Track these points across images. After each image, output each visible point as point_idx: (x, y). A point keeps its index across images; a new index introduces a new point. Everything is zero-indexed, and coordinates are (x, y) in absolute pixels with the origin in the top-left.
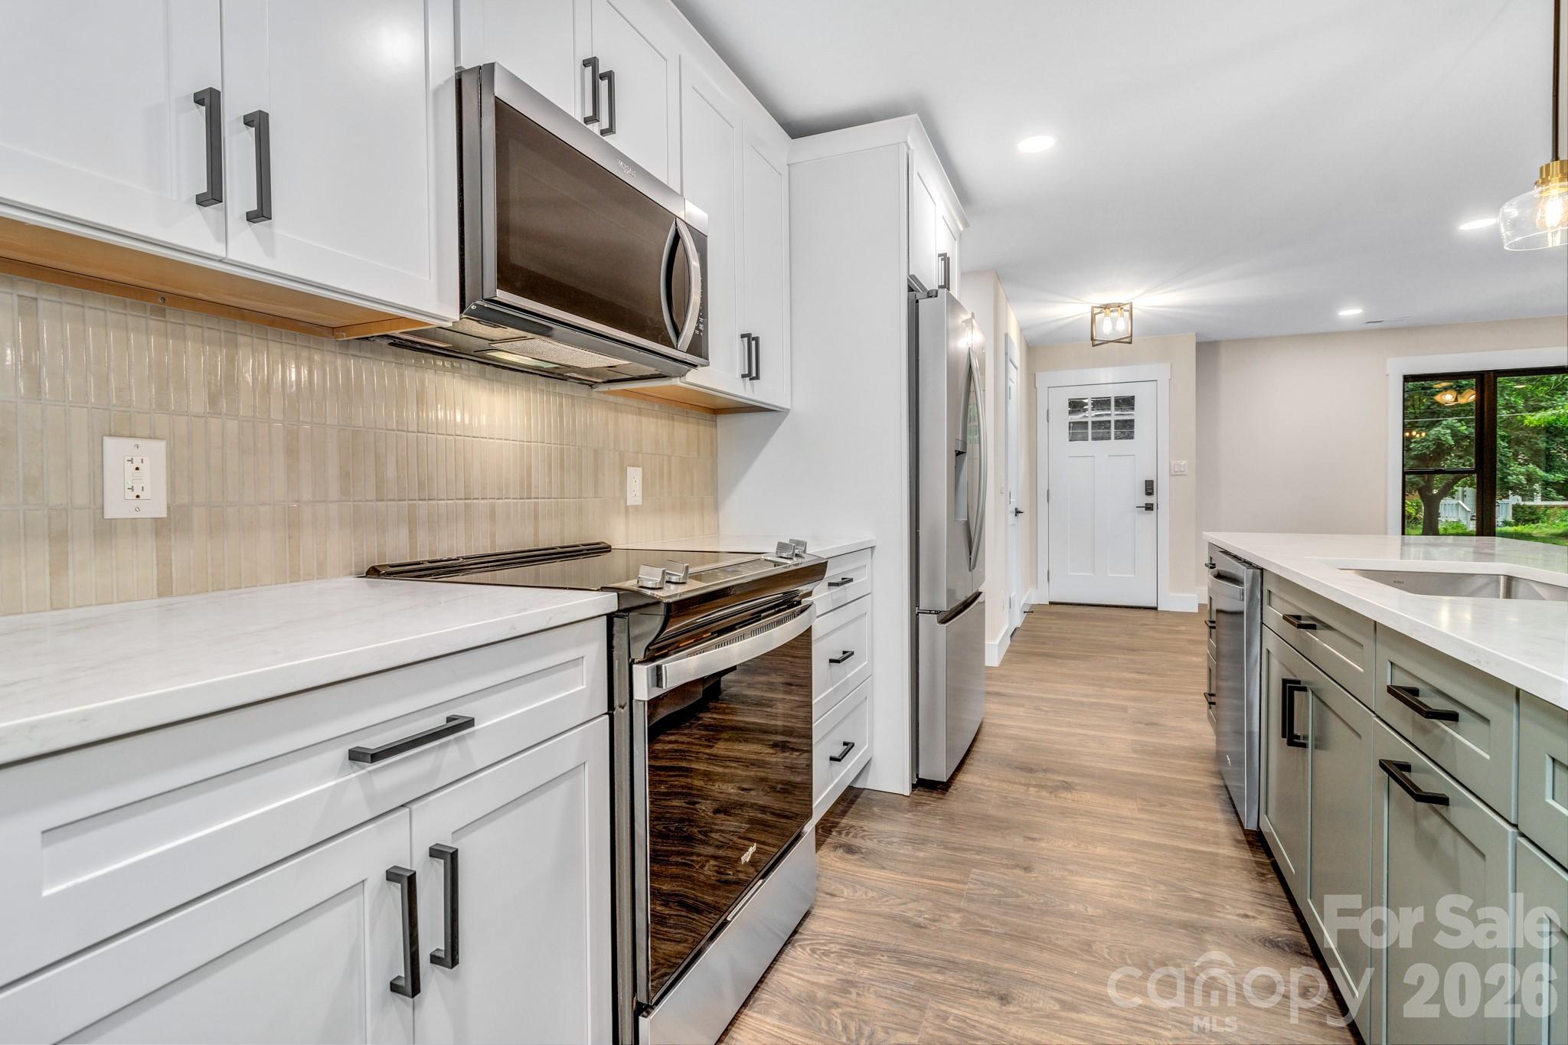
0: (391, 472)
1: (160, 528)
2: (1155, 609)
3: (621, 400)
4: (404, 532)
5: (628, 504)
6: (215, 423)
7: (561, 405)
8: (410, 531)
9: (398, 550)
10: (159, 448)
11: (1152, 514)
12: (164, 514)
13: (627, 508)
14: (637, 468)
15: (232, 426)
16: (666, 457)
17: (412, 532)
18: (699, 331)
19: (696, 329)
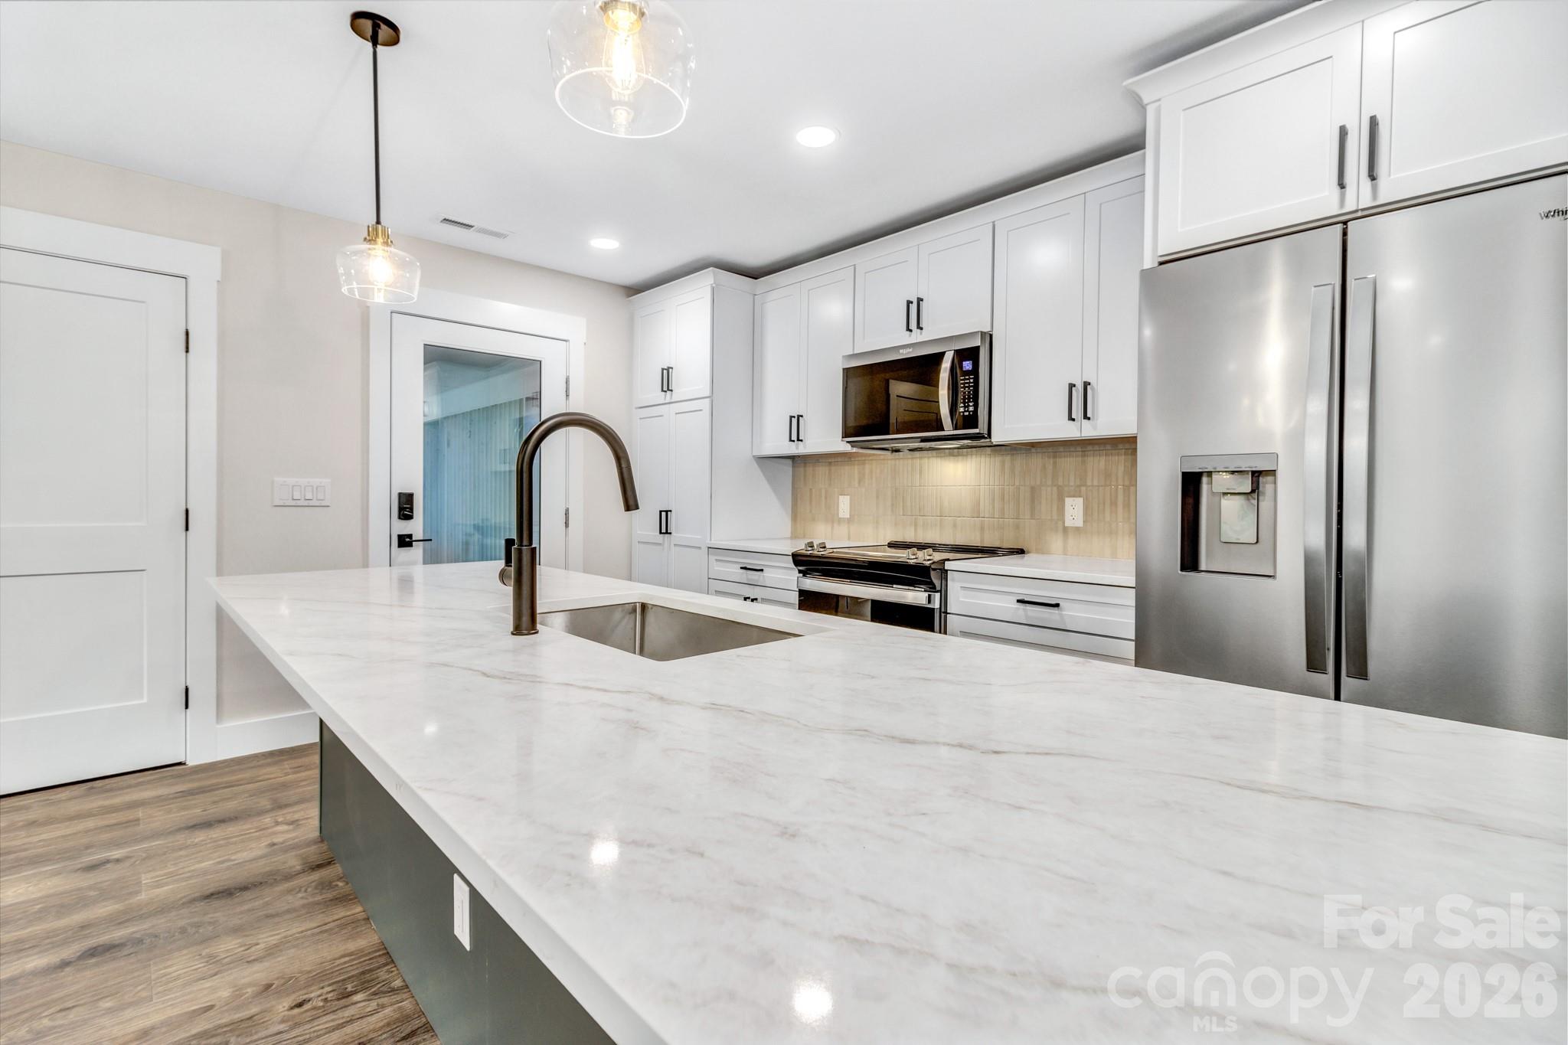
0: (908, 504)
1: (848, 521)
4: (912, 529)
5: (1067, 525)
6: (860, 489)
8: (914, 529)
10: (849, 497)
12: (849, 517)
13: (1065, 529)
14: (1077, 498)
15: (863, 489)
17: (916, 529)
18: (969, 412)
19: (963, 412)
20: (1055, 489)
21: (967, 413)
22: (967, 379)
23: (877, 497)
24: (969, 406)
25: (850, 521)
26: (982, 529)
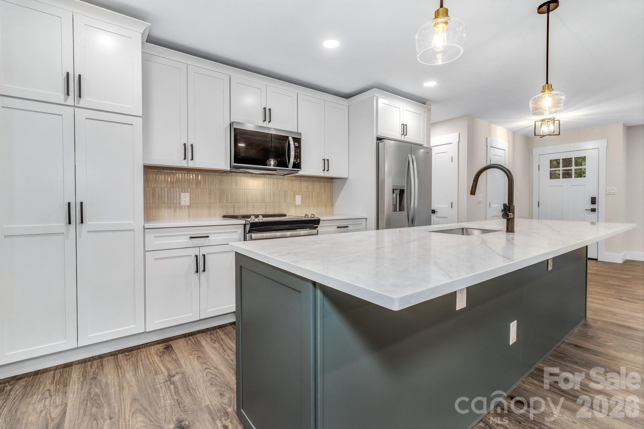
0: (229, 198)
1: (188, 207)
2: (597, 260)
3: (294, 178)
4: (232, 209)
5: (296, 204)
6: (197, 189)
7: (274, 181)
8: (233, 209)
9: (231, 213)
10: (188, 194)
11: (595, 214)
12: (189, 205)
13: (296, 206)
14: (299, 196)
15: (200, 190)
16: (311, 193)
17: (234, 209)
18: (298, 162)
19: (296, 162)
20: (292, 192)
21: (297, 163)
22: (297, 150)
23: (210, 194)
24: (297, 160)
25: (189, 207)
26: (266, 207)
